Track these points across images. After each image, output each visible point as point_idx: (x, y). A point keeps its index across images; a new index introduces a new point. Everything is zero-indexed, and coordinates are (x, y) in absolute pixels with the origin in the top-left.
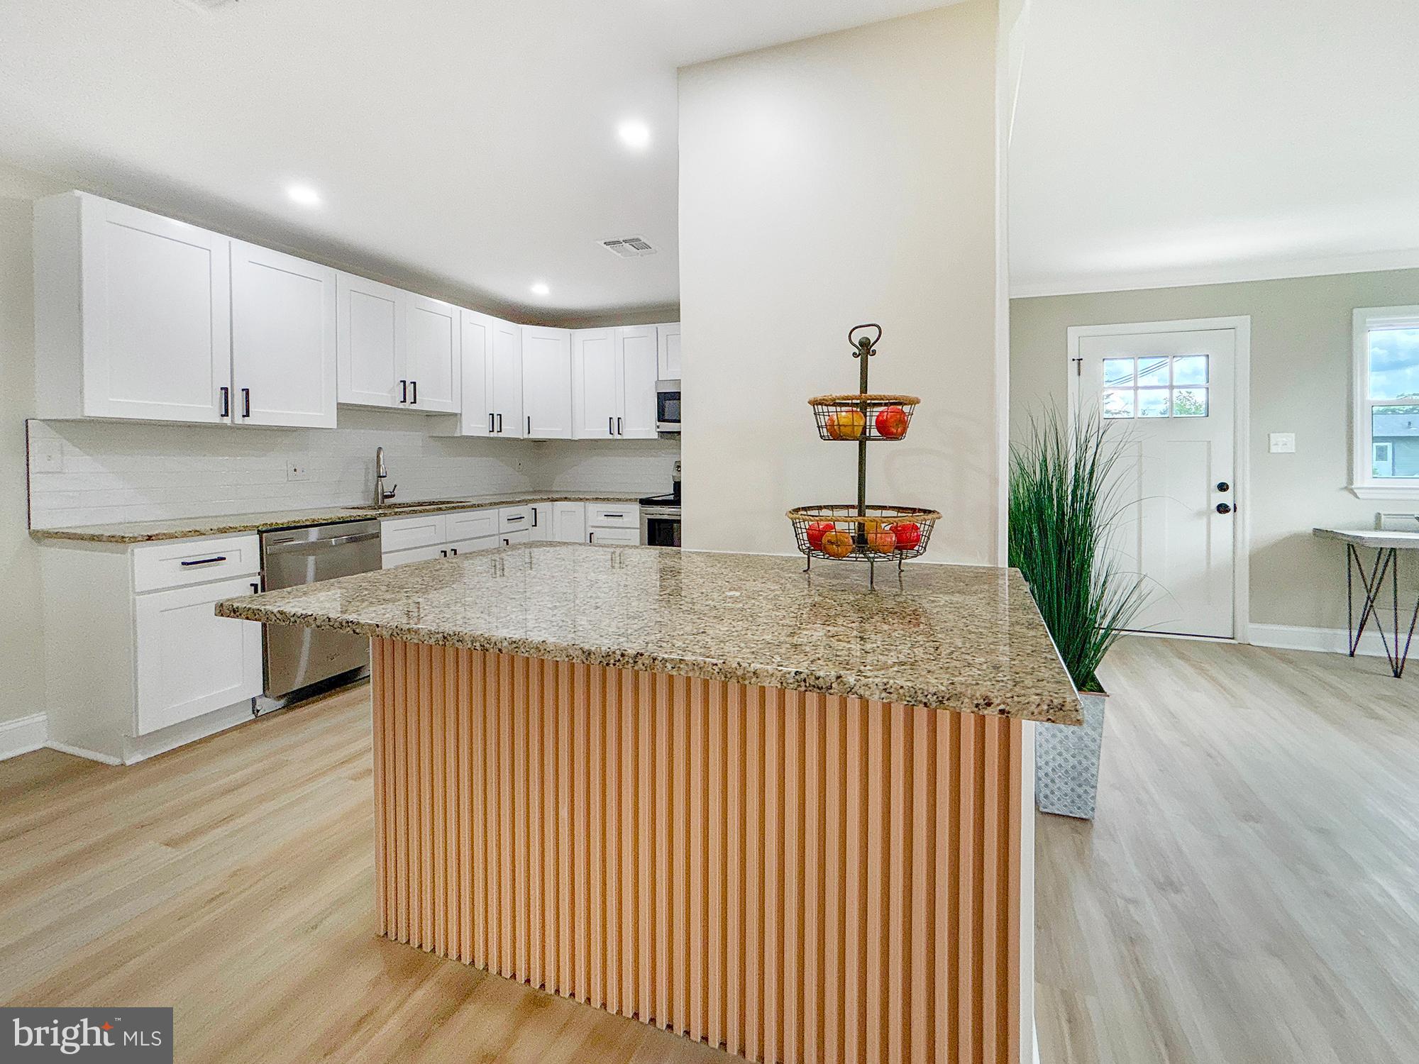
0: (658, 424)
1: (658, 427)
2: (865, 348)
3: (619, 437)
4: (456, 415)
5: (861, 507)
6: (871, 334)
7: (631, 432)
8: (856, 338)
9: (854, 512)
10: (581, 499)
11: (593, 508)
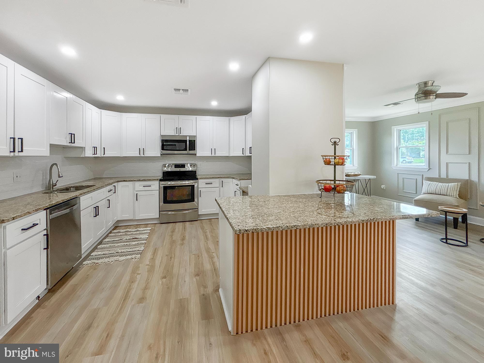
0: (162, 151)
1: (162, 152)
2: (335, 144)
3: (143, 156)
4: (82, 148)
5: (335, 180)
6: (337, 140)
7: (148, 154)
8: (333, 141)
9: (333, 182)
10: (132, 181)
11: (137, 184)
